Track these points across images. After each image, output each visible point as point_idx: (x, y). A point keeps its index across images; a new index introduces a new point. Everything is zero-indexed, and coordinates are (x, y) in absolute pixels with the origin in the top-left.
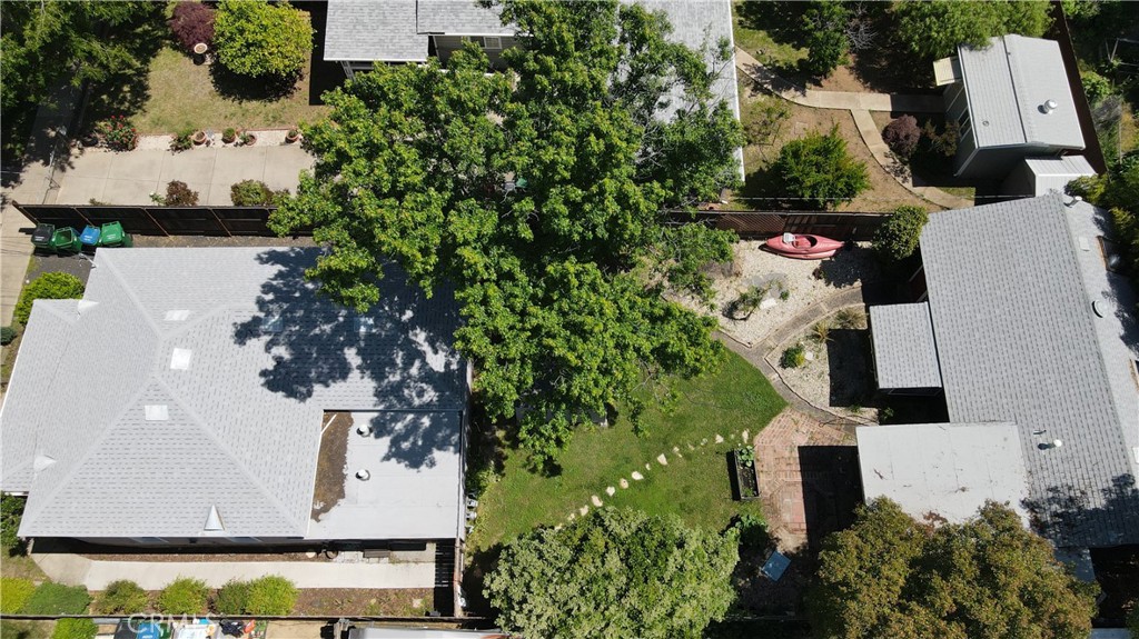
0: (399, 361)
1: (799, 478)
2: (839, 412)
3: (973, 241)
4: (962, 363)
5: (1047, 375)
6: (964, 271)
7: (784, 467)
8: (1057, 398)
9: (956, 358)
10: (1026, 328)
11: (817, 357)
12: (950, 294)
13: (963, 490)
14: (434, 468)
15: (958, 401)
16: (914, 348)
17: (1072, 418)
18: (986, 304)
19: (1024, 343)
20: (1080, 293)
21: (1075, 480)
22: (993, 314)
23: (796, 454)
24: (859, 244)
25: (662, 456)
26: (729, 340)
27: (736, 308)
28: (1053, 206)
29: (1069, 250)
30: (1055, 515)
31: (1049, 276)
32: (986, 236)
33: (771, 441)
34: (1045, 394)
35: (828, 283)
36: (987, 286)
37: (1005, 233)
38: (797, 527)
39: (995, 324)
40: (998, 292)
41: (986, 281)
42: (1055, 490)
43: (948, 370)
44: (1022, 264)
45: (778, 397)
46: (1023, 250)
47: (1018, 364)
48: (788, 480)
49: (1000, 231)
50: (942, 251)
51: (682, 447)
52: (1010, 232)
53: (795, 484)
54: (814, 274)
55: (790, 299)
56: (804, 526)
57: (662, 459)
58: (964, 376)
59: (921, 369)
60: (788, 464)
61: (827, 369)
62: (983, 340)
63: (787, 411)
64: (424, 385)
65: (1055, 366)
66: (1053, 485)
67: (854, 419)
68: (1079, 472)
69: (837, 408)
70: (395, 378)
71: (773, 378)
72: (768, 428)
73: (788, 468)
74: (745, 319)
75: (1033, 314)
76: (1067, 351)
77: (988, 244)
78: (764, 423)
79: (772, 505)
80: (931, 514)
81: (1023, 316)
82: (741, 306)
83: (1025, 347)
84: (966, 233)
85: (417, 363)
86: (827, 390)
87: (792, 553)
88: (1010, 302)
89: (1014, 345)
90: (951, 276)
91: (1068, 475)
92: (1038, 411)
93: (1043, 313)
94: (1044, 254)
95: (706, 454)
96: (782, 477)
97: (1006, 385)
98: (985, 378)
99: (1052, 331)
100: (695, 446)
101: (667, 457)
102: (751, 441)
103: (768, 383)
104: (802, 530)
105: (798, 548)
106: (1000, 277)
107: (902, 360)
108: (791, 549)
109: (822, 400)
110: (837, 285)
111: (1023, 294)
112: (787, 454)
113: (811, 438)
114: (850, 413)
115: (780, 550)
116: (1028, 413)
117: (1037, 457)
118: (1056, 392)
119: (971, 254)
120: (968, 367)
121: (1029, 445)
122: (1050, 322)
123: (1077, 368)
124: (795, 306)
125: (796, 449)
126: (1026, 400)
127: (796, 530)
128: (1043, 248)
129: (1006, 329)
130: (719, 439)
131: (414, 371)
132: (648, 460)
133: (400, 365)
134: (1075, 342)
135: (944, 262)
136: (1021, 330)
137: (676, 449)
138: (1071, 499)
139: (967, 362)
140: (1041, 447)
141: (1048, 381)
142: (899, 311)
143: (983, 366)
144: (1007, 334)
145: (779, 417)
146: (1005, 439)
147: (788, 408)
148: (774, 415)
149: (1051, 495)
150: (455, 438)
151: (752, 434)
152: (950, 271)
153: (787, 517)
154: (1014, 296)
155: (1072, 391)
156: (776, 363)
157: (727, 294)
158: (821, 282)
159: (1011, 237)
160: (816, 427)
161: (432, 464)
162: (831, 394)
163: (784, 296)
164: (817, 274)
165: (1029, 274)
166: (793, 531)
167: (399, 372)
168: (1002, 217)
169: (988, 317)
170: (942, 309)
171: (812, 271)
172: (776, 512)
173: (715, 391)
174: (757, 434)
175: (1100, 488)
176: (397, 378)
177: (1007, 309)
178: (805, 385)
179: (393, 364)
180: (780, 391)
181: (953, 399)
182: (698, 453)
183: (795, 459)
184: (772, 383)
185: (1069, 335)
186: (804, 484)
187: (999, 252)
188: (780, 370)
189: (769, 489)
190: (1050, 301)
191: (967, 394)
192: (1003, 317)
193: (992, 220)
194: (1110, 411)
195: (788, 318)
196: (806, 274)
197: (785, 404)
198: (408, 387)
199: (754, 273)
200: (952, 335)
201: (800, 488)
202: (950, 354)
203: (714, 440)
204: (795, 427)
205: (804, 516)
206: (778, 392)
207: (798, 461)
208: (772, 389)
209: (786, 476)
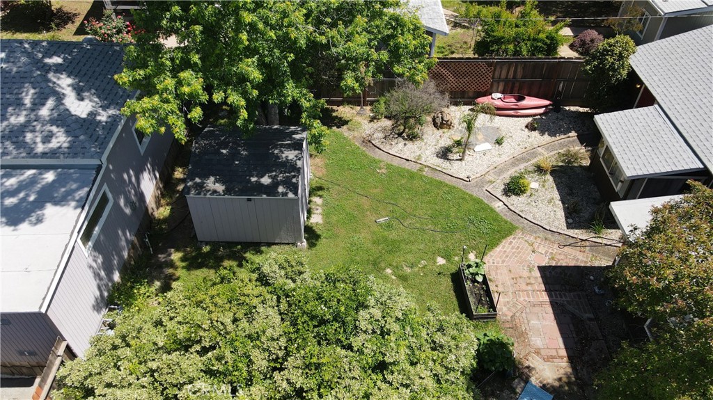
0: (27, 101)
1: (545, 298)
2: (580, 234)
6: (689, 75)
7: (524, 287)
11: (544, 186)
12: (680, 93)
14: (39, 226)
16: (656, 141)
23: (537, 274)
24: (567, 108)
26: (445, 176)
27: (451, 151)
33: (503, 262)
35: (542, 134)
38: (554, 353)
45: (505, 221)
48: (532, 299)
51: (396, 268)
53: (541, 304)
54: (526, 127)
55: (505, 144)
56: (563, 352)
59: (672, 156)
60: (528, 284)
61: (556, 195)
63: (519, 234)
64: (54, 129)
67: (599, 240)
69: (576, 231)
70: (18, 119)
71: (497, 206)
72: (499, 249)
73: (529, 288)
74: (460, 160)
78: (493, 244)
79: (515, 328)
82: (455, 150)
84: (679, 51)
85: (50, 103)
86: (561, 213)
87: (552, 386)
90: (676, 81)
95: (426, 275)
96: (523, 297)
100: (411, 268)
103: (492, 210)
104: (562, 358)
105: (560, 379)
108: (550, 381)
109: (557, 223)
110: (552, 134)
112: (525, 273)
113: (553, 258)
114: (592, 235)
115: (533, 380)
124: (510, 150)
125: (536, 269)
127: (553, 357)
130: (441, 261)
131: (45, 112)
133: (29, 105)
135: (664, 74)
142: (628, 115)
145: (510, 239)
147: (518, 231)
148: (504, 238)
150: (82, 193)
151: (482, 255)
152: (673, 78)
153: (537, 342)
156: (499, 193)
157: (440, 141)
158: (536, 134)
160: (555, 249)
161: (39, 220)
162: (567, 218)
163: (499, 142)
164: (531, 127)
166: (549, 359)
167: (24, 113)
170: (676, 106)
171: (524, 125)
172: (522, 336)
174: (485, 255)
176: (22, 119)
178: (535, 210)
179: (19, 104)
180: (508, 217)
182: (416, 274)
183: (536, 278)
184: (497, 210)
186: (553, 304)
188: (504, 198)
189: (509, 309)
195: (505, 158)
196: (519, 127)
197: (516, 228)
198: (33, 131)
201: (550, 309)
203: (435, 262)
204: (530, 248)
205: (560, 341)
206: (505, 217)
207: (540, 280)
208: (497, 215)
209: (528, 297)
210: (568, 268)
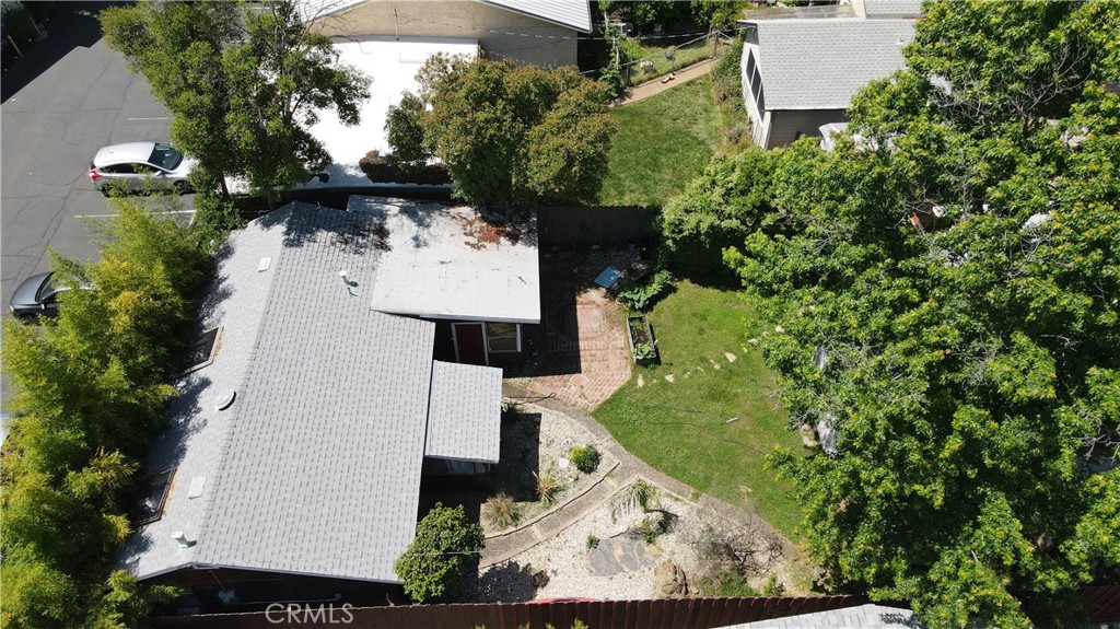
1: (582, 344)
2: (531, 409)
3: (344, 519)
4: (406, 375)
5: (321, 341)
6: (369, 481)
7: (598, 353)
8: (321, 319)
9: (410, 383)
10: (322, 393)
11: (553, 463)
12: (396, 456)
13: (443, 263)
15: (421, 341)
16: (455, 403)
17: (314, 299)
18: (358, 431)
19: (331, 379)
20: (241, 416)
21: (336, 253)
22: (354, 417)
23: (583, 365)
25: (731, 361)
27: (660, 523)
28: (213, 544)
29: (225, 474)
30: (364, 236)
31: (267, 446)
32: (323, 521)
33: (612, 376)
34: (331, 326)
35: (527, 568)
36: (348, 454)
37: (297, 519)
38: (586, 306)
39: (356, 405)
40: (337, 442)
41: (347, 460)
42: (356, 252)
43: (423, 372)
44: (294, 469)
45: (602, 422)
46: (283, 489)
47: (347, 359)
48: (594, 342)
49: (302, 525)
50: (389, 516)
51: (709, 369)
52: (290, 520)
53: (587, 339)
54: (548, 580)
55: (586, 540)
56: (578, 307)
57: (731, 358)
58: (407, 363)
59: (452, 381)
60: (595, 355)
61: (542, 450)
62: (375, 393)
63: (592, 407)
65: (309, 347)
66: (357, 255)
68: (330, 258)
69: (533, 411)
71: (609, 441)
72: (616, 388)
73: (594, 352)
75: (308, 406)
76: (289, 358)
77: (325, 510)
78: (620, 394)
80: (479, 248)
81: (320, 406)
82: (653, 527)
83: (332, 373)
84: (348, 534)
86: (544, 427)
87: (591, 288)
88: (328, 426)
89: (343, 378)
90: (387, 479)
91: (341, 258)
92: (345, 313)
93: (296, 404)
94: (260, 475)
95: (683, 363)
96: (601, 344)
97: (367, 343)
98: (387, 355)
99: (295, 381)
100: (697, 370)
101: (726, 359)
102: (635, 377)
103: (615, 436)
104: (581, 304)
105: (586, 292)
106: (328, 460)
107: (472, 394)
108: (592, 291)
109: (550, 418)
110: (513, 566)
111: (309, 431)
113: (566, 382)
114: (519, 407)
115: (604, 290)
116: (356, 313)
117: (363, 277)
118: (320, 324)
119: (353, 501)
120: (401, 370)
121: (366, 288)
122: (293, 392)
123: (287, 340)
124: (577, 534)
125: (583, 370)
126: (353, 325)
127: (588, 304)
128: (257, 485)
129: (345, 397)
130: (670, 378)
132: (746, 357)
134: (276, 364)
135: (391, 499)
136: (328, 392)
137: (717, 367)
138: (346, 243)
139: (400, 376)
140: (355, 285)
141: (323, 335)
142: (463, 450)
143: (385, 367)
144: (347, 392)
145: (604, 399)
146: (387, 296)
147: (591, 410)
148: (608, 402)
149: (363, 250)
151: (632, 383)
152: (387, 484)
153: (597, 313)
154: (321, 433)
155: (303, 321)
156: (605, 457)
157: (674, 542)
159: (291, 511)
160: (559, 393)
162: (539, 425)
163: (593, 543)
164: (542, 579)
165: (291, 455)
166: (590, 303)
168: (292, 544)
169: (360, 416)
170: (410, 439)
171: (550, 584)
172: (607, 316)
173: (679, 425)
174: (629, 382)
175: (316, 245)
177: (336, 419)
178: (570, 433)
180: (599, 428)
181: (426, 344)
182: (693, 364)
183: (586, 361)
184: (610, 436)
185: (279, 373)
186: (576, 339)
187: (315, 495)
188: (601, 449)
189: (614, 335)
190: (281, 415)
191: (411, 344)
192: (343, 412)
193: (305, 545)
194: (276, 295)
196: (560, 577)
197: (593, 414)
199: (637, 574)
200: (408, 407)
201: (580, 335)
202: (416, 388)
203: (676, 377)
204: (584, 391)
205: (579, 314)
206: (603, 427)
207: (582, 359)
208: (610, 430)
209: (596, 345)
210: (554, 374)
